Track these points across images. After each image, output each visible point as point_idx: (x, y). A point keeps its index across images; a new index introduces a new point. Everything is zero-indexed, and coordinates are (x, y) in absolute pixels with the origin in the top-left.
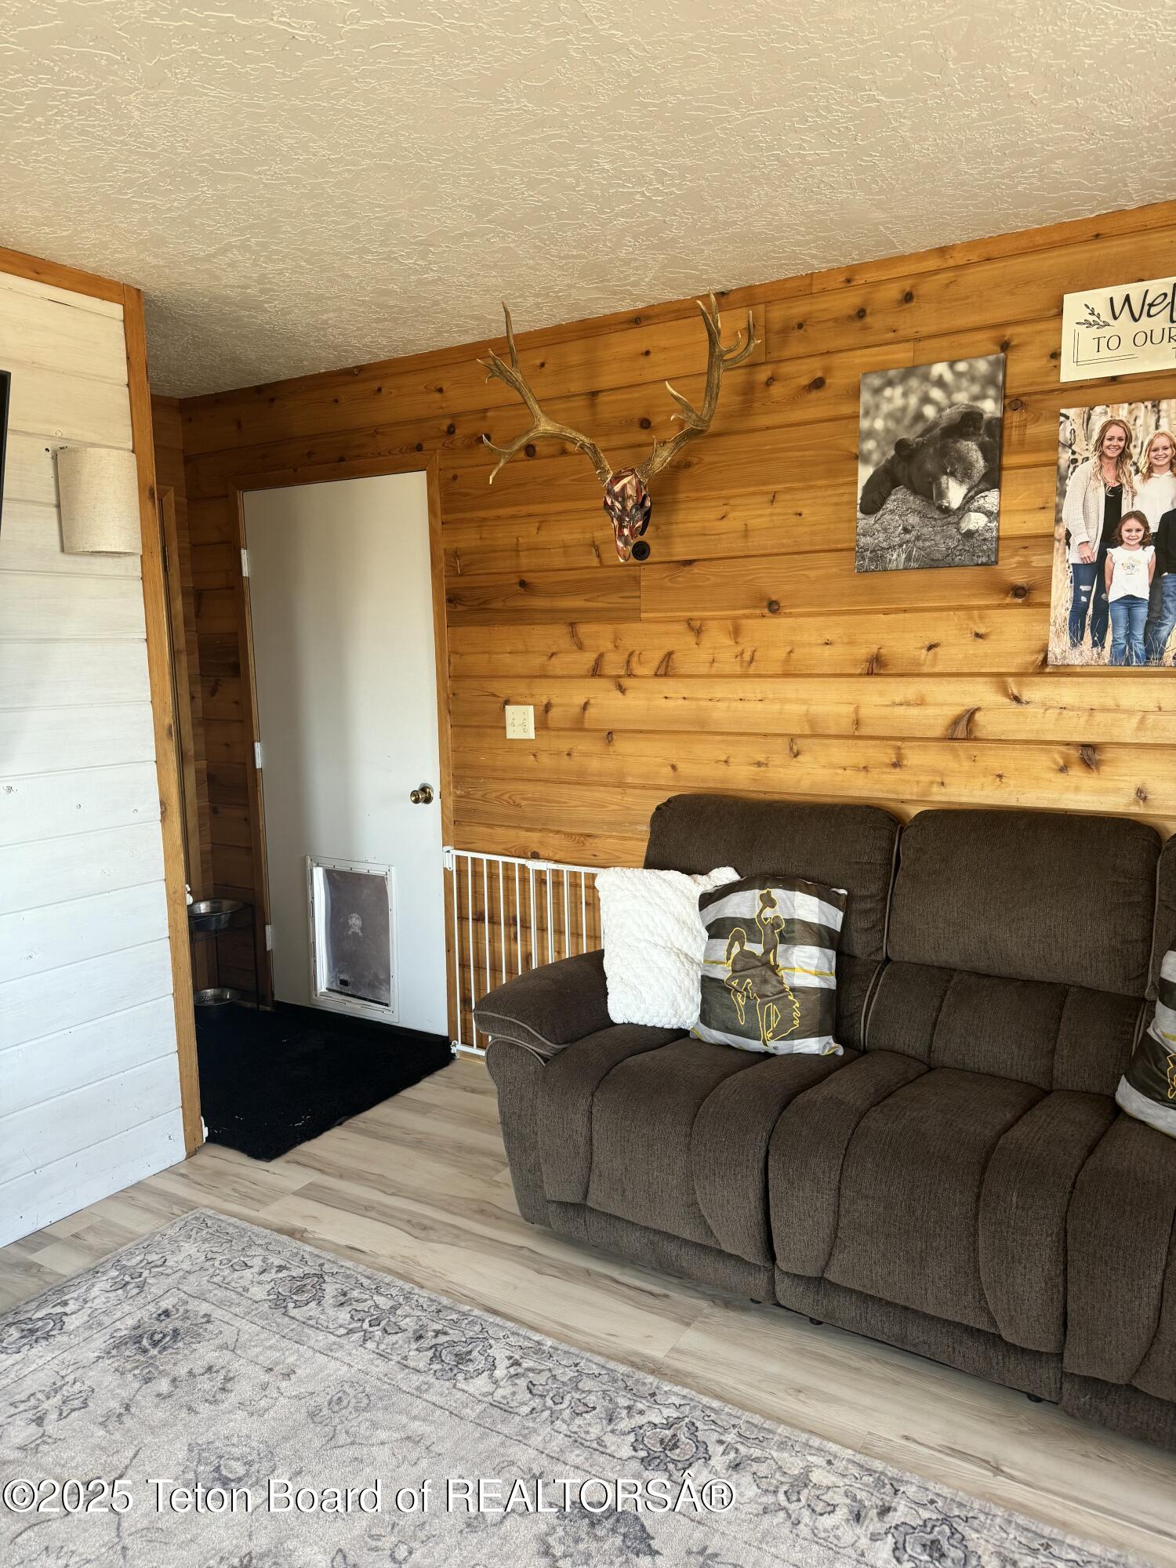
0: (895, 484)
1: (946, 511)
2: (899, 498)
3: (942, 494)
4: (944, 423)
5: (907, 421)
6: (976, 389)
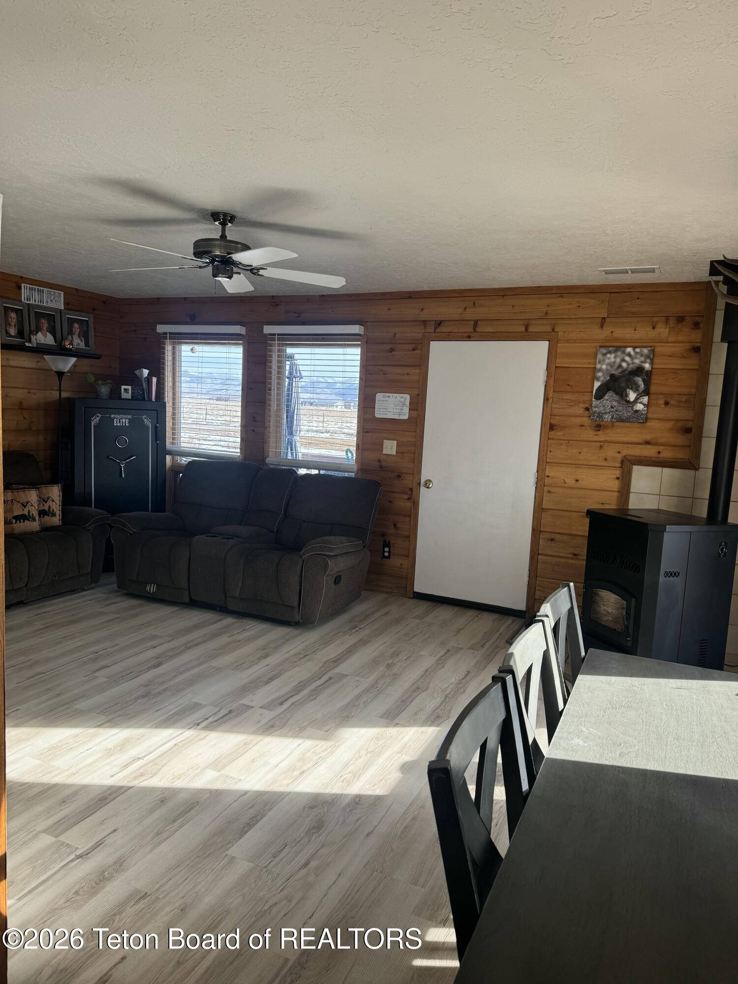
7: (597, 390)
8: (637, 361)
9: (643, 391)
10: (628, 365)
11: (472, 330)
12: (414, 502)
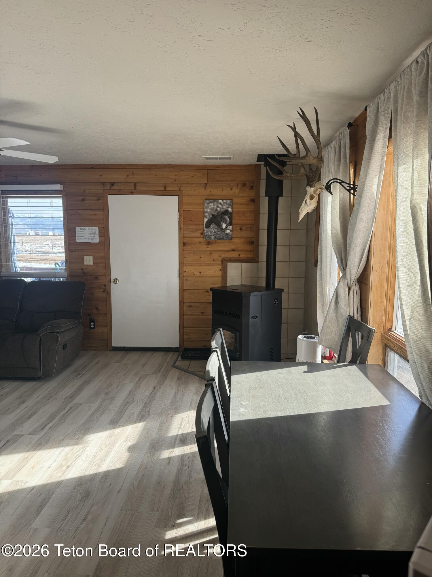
0: (212, 223)
1: (222, 229)
2: (213, 226)
3: (221, 226)
4: (221, 212)
5: (214, 211)
6: (227, 206)
7: (206, 223)
8: (225, 207)
9: (229, 223)
10: (221, 209)
11: (133, 189)
12: (108, 293)
